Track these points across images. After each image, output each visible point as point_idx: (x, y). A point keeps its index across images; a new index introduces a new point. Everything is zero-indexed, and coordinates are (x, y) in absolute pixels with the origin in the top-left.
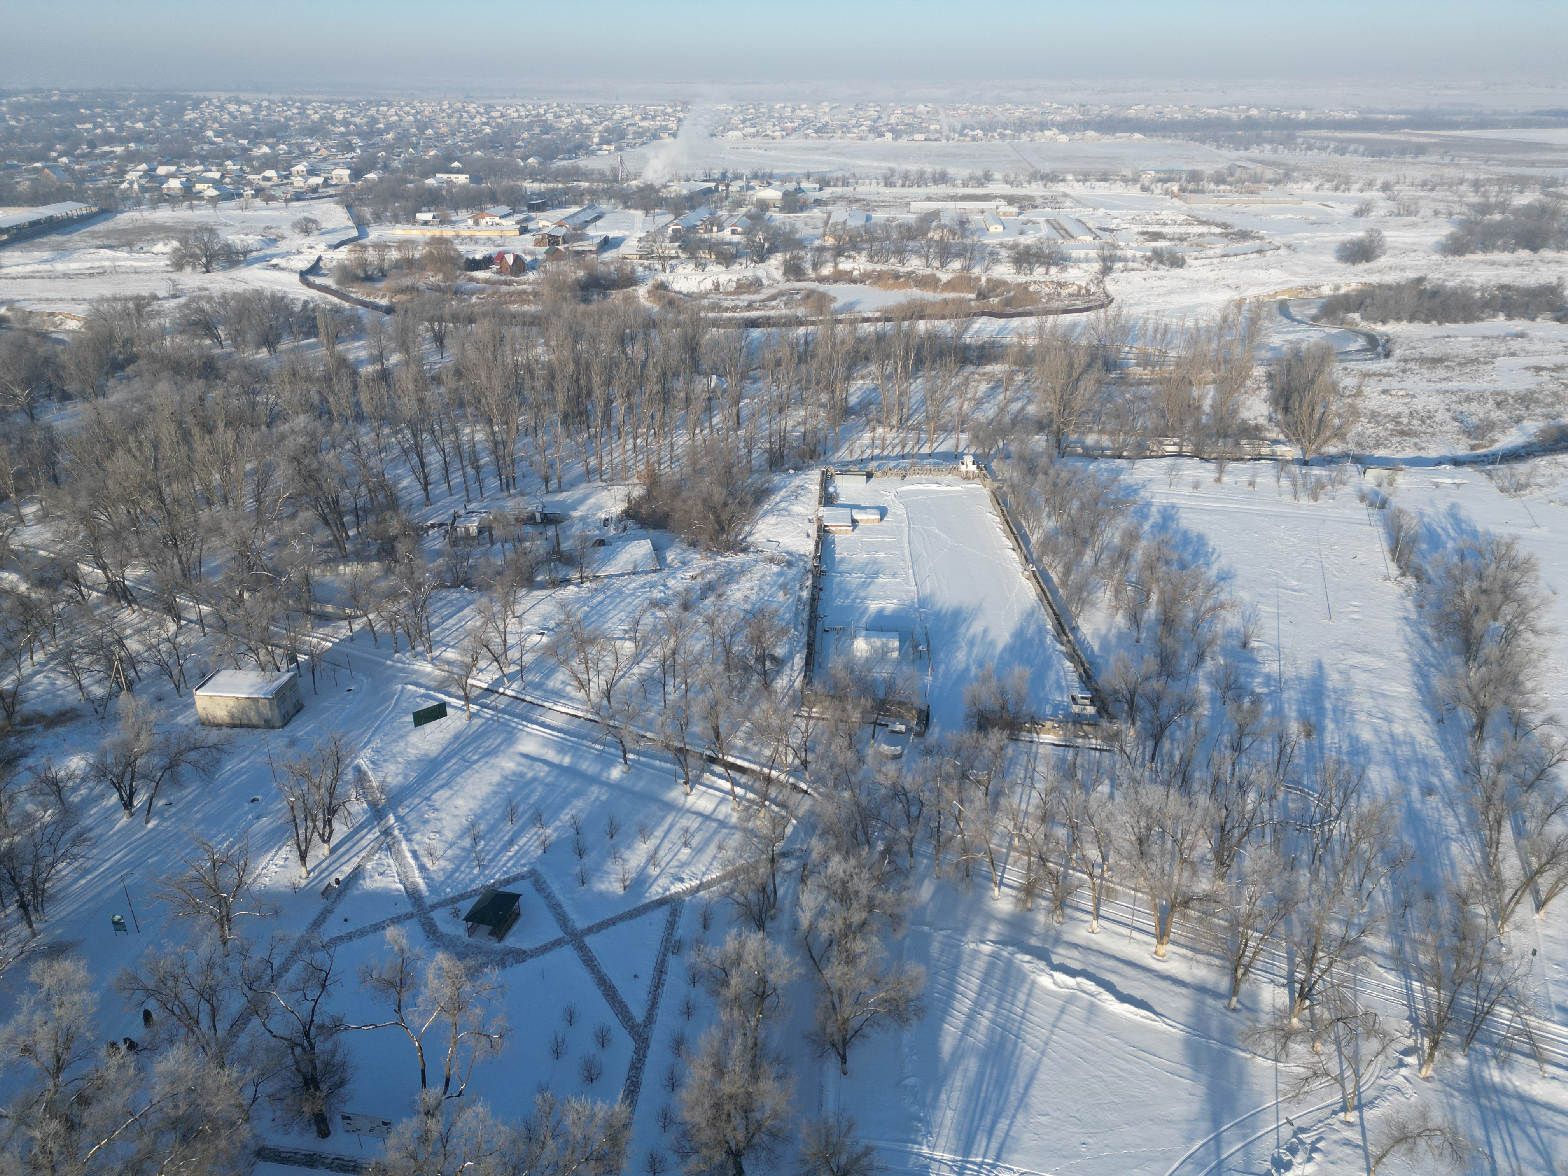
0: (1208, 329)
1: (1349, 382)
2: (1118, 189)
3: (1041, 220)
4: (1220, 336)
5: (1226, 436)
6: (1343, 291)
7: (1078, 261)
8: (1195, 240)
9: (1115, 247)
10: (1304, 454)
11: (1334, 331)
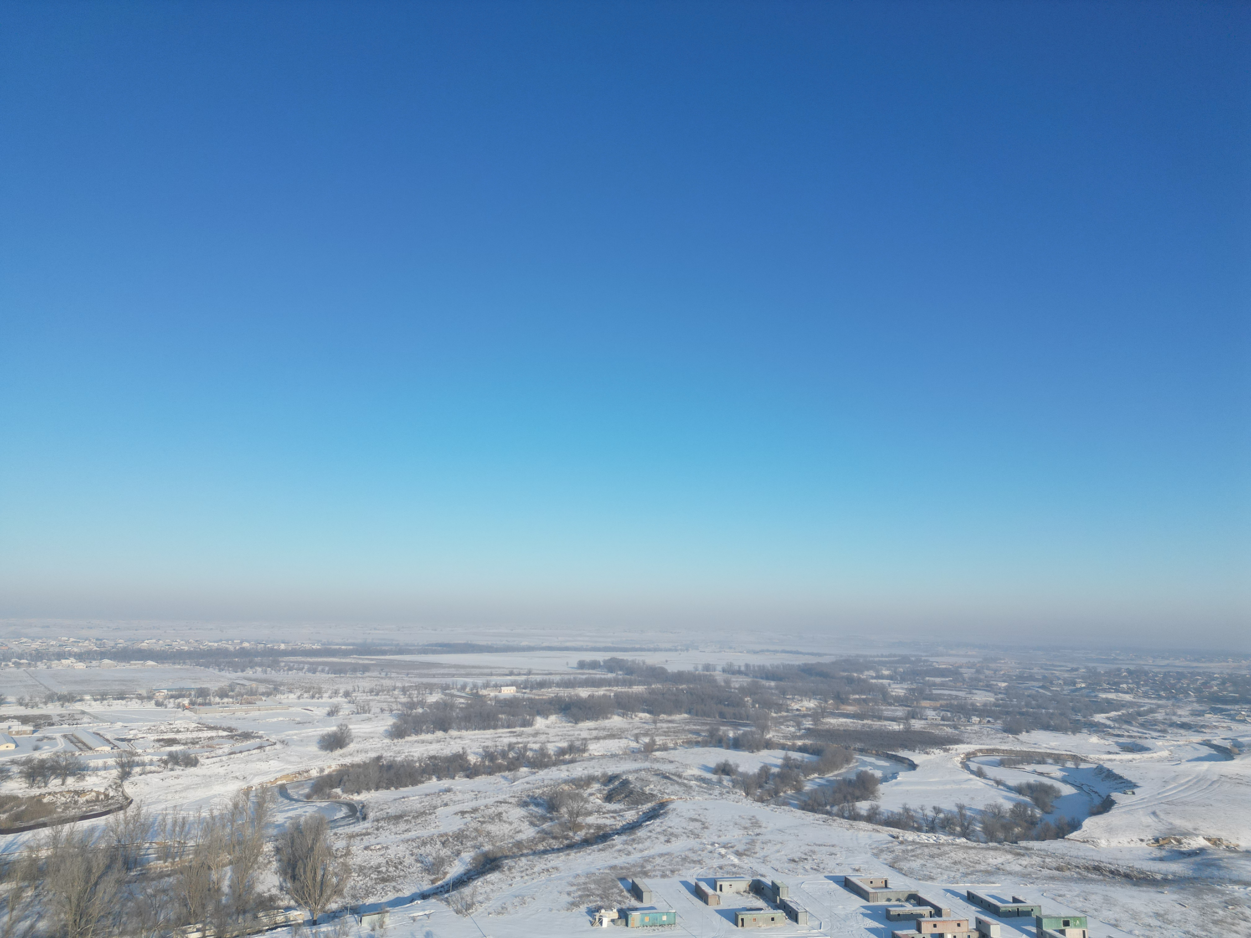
0: (222, 817)
1: (340, 844)
2: (134, 705)
3: (58, 735)
4: (233, 821)
5: (245, 912)
6: (326, 772)
7: (96, 769)
8: (206, 743)
9: (132, 754)
10: (312, 914)
11: (324, 804)
